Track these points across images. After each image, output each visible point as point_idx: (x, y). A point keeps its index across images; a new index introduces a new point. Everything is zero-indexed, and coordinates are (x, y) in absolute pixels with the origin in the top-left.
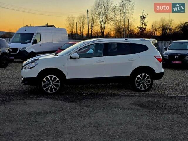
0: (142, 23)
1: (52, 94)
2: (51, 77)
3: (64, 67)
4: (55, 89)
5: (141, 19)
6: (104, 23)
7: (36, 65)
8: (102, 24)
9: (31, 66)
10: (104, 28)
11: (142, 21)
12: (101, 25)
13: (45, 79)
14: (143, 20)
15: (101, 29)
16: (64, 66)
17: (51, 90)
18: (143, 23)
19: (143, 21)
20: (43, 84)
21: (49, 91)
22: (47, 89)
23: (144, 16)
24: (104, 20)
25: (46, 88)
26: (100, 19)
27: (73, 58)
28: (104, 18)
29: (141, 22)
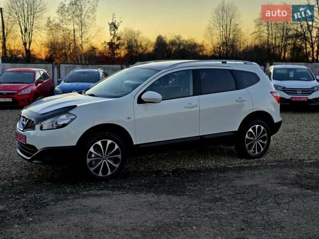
0: (112, 36)
1: (106, 179)
2: (104, 144)
3: (128, 121)
4: (112, 167)
5: (110, 28)
6: (29, 33)
7: (72, 120)
8: (25, 36)
9: (61, 123)
10: (30, 43)
11: (113, 32)
12: (23, 37)
13: (92, 149)
14: (114, 30)
15: (25, 44)
16: (129, 118)
17: (105, 171)
18: (114, 36)
19: (115, 33)
20: (88, 160)
21: (100, 174)
22: (97, 171)
23: (116, 24)
24: (28, 28)
25: (94, 168)
26: (21, 26)
27: (145, 101)
28: (27, 25)
29: (111, 34)
